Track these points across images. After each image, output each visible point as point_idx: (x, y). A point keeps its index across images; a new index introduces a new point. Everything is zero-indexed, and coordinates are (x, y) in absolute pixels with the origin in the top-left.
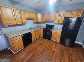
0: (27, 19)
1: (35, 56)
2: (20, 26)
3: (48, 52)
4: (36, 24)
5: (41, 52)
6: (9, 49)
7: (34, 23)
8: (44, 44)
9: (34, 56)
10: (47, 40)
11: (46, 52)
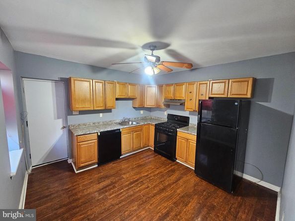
0: (117, 99)
1: (114, 187)
2: (101, 115)
3: (148, 187)
4: (142, 112)
5: (132, 183)
6: (70, 161)
7: (134, 108)
8: (150, 166)
9: (111, 187)
10: (163, 158)
11: (144, 186)
